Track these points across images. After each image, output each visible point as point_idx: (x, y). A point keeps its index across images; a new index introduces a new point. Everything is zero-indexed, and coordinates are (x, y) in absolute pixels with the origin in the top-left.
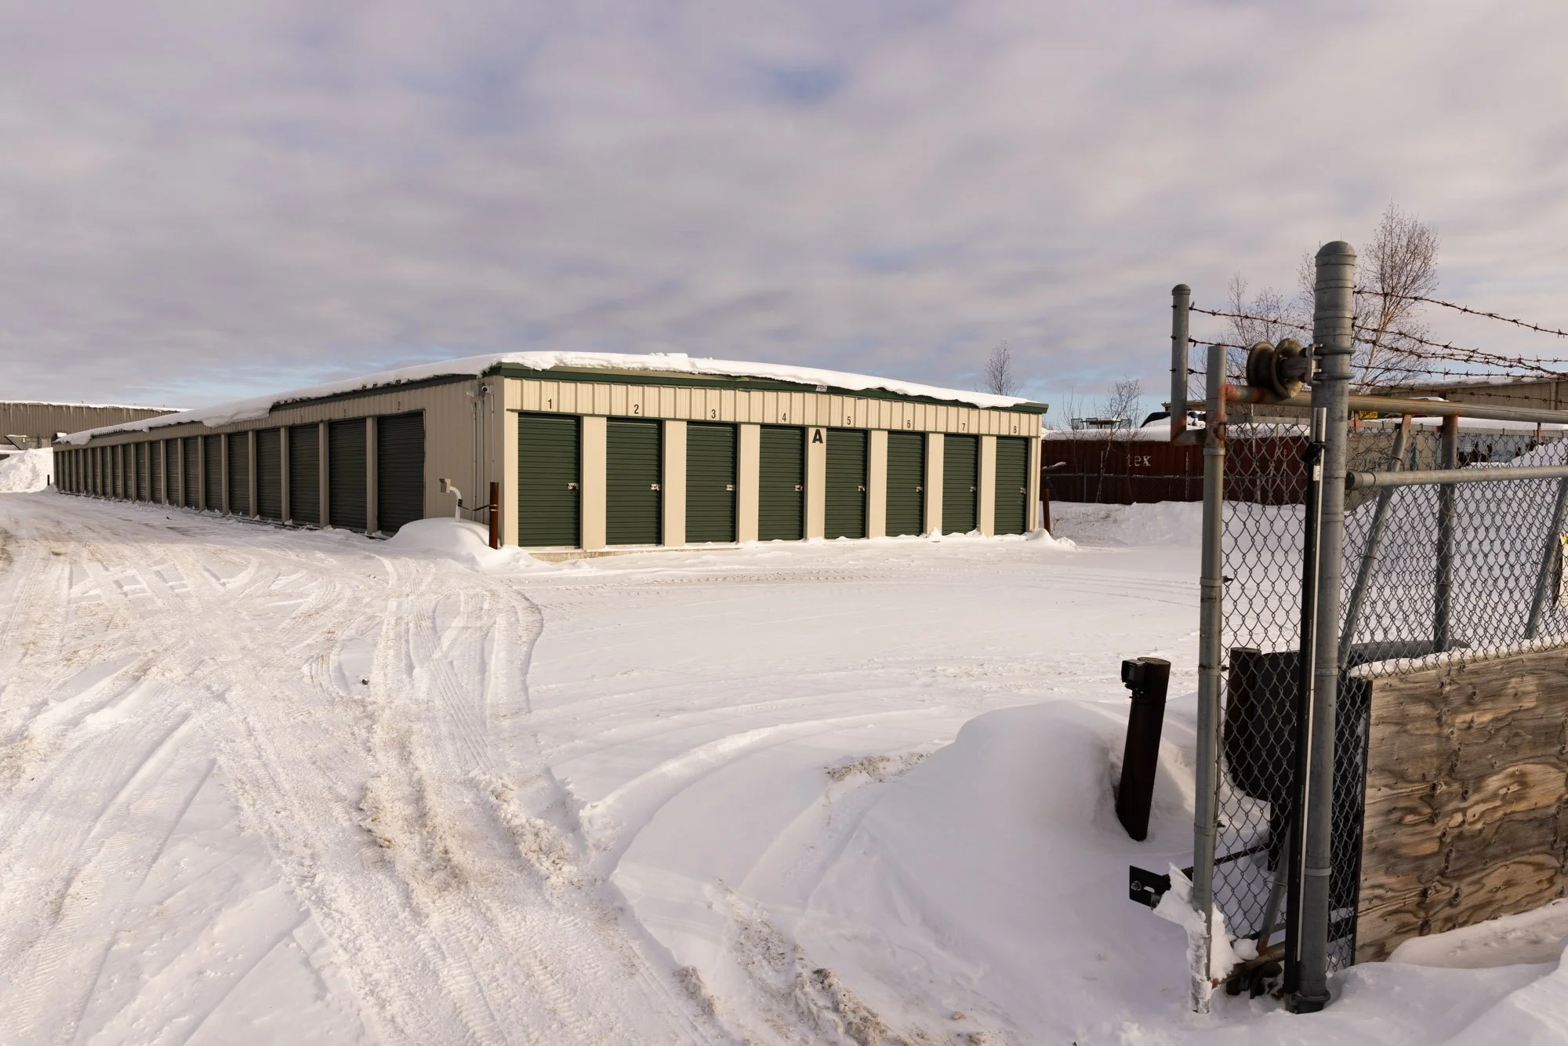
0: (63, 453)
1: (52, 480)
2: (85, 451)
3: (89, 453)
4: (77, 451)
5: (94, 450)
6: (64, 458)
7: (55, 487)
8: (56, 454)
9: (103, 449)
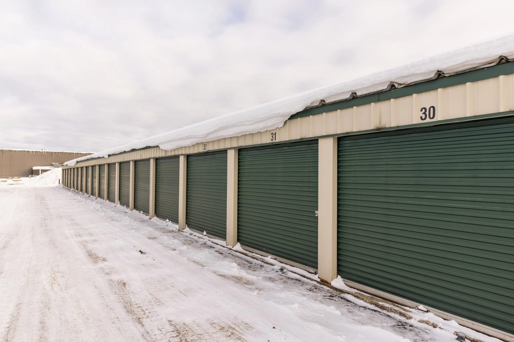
0: (65, 170)
1: (61, 182)
2: (74, 169)
3: (76, 170)
4: (71, 169)
5: (78, 168)
6: (66, 171)
7: (62, 184)
8: (63, 170)
9: (82, 168)
